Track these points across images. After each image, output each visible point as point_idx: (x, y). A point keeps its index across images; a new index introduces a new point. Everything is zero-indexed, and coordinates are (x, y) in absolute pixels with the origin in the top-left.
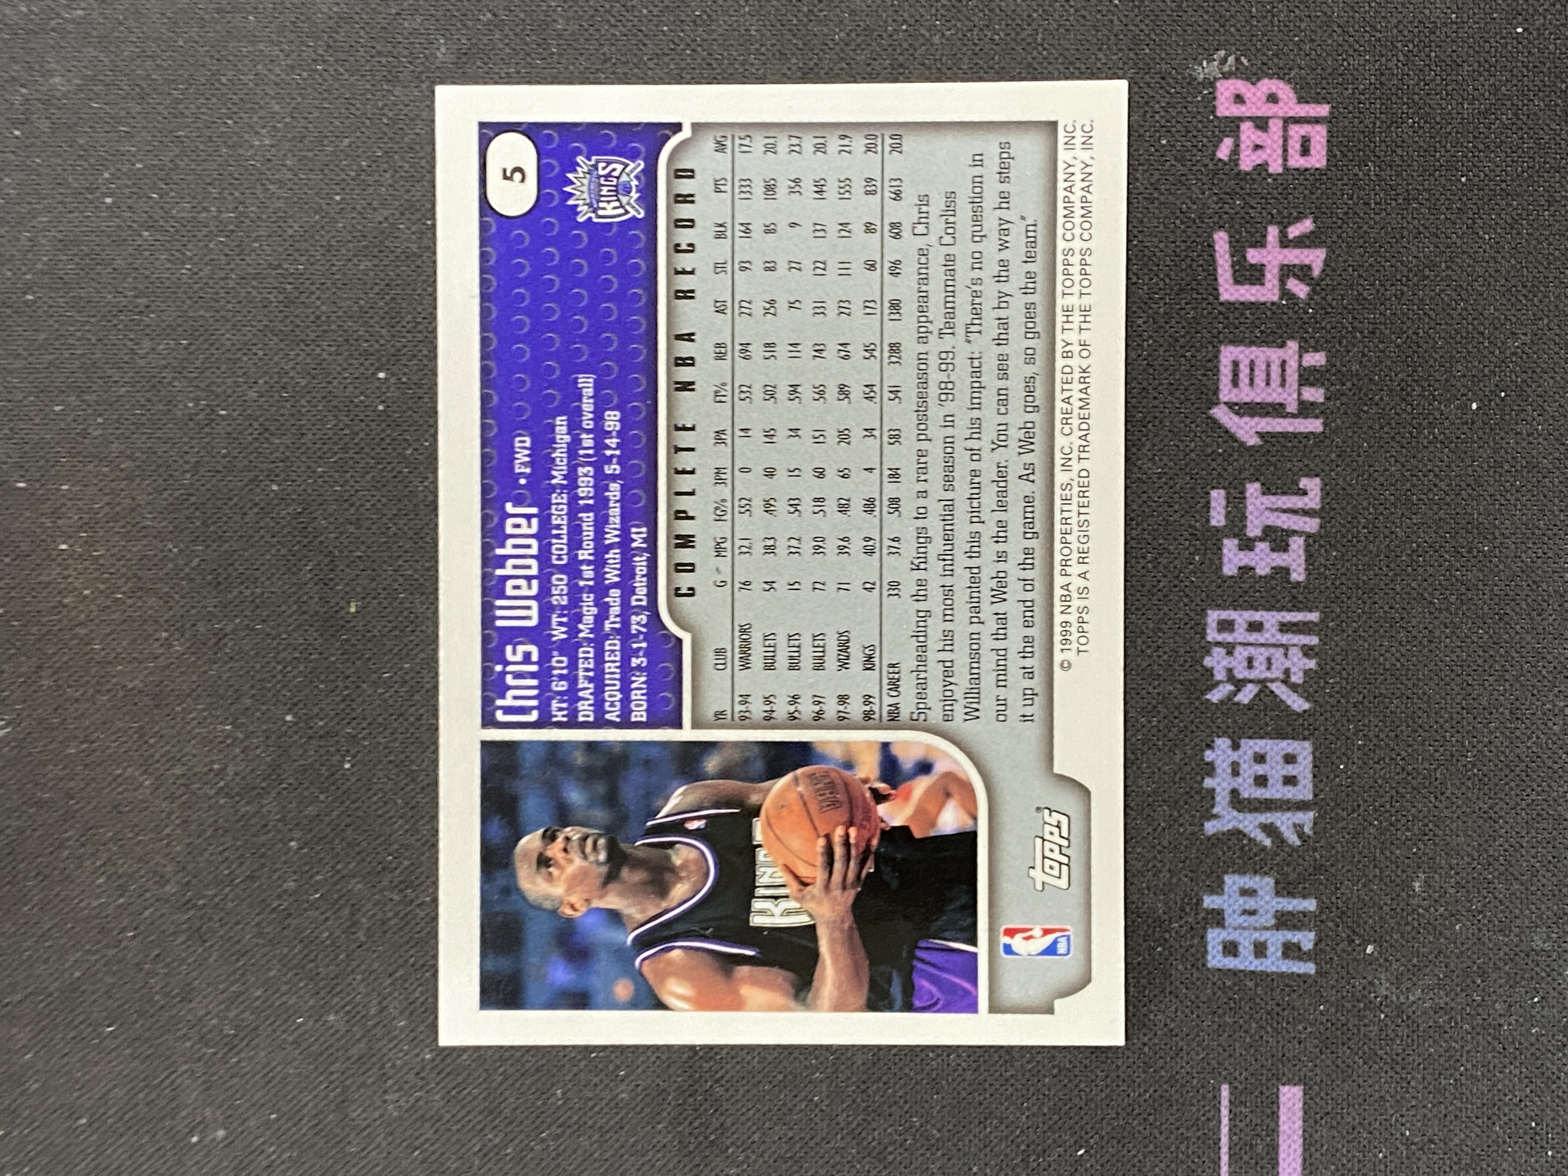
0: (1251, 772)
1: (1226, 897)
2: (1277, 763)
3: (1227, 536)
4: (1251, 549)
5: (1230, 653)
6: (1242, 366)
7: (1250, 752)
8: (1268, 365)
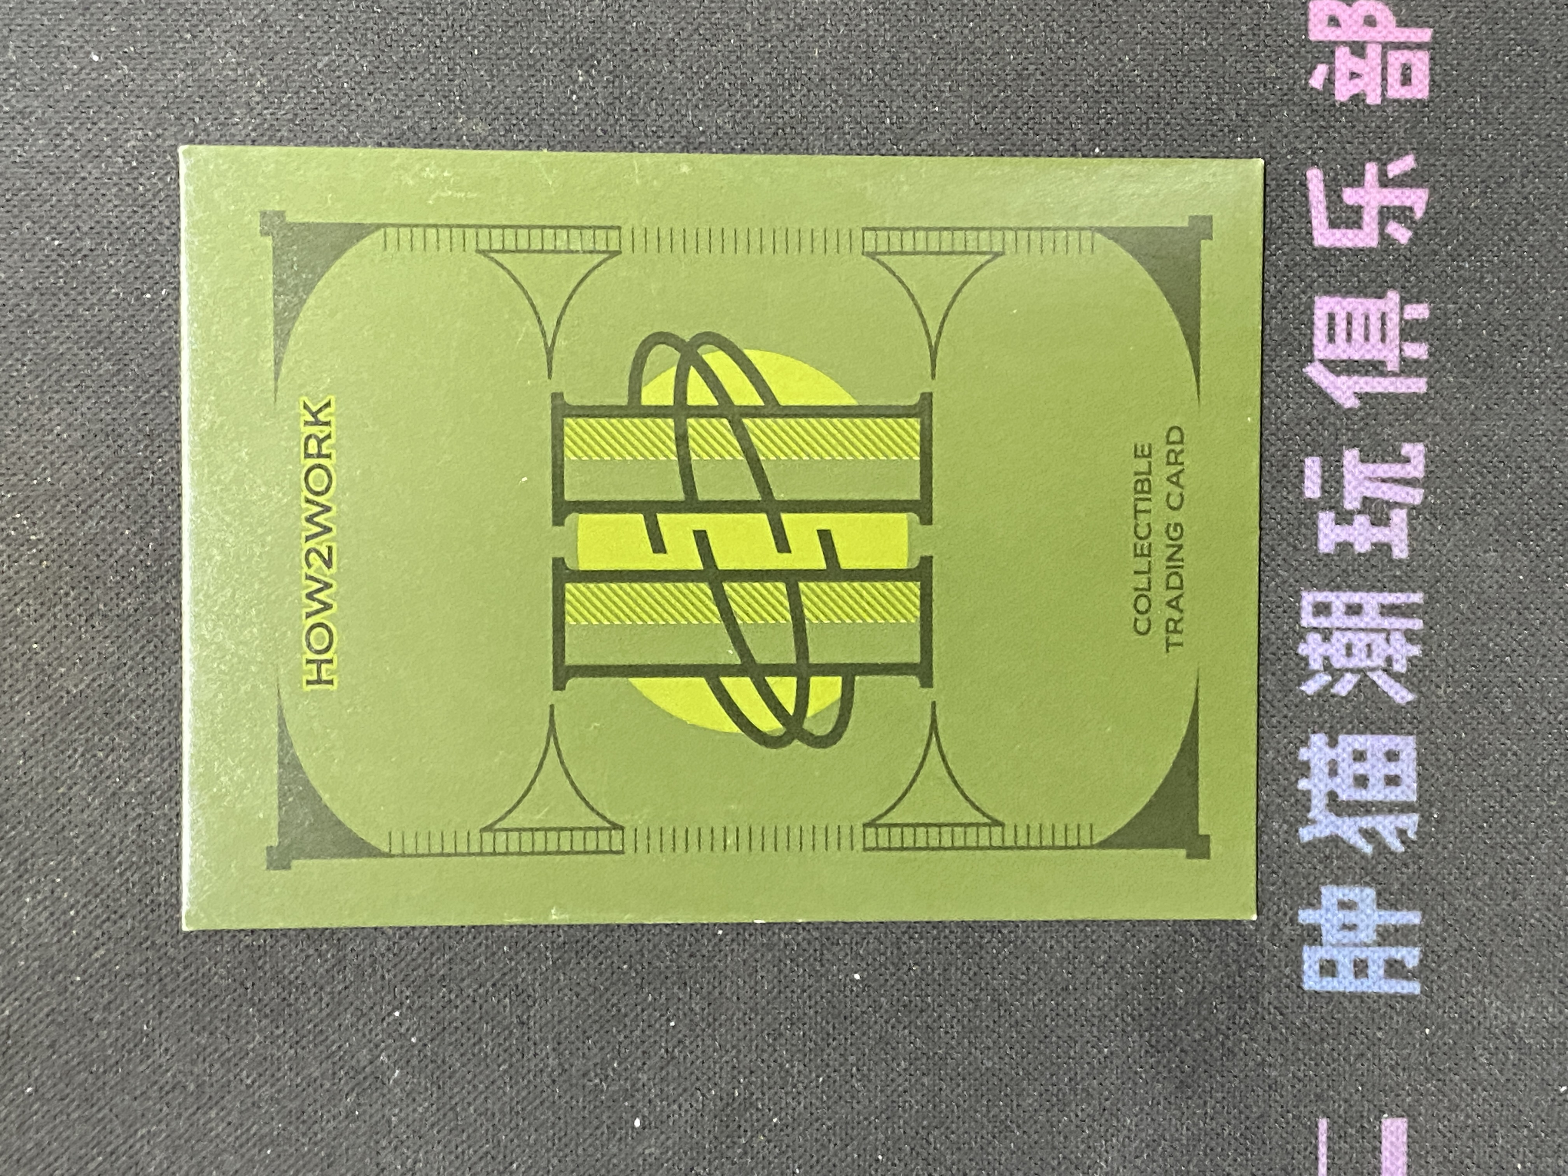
0: (1350, 772)
1: (1323, 912)
2: (1378, 760)
3: (1323, 509)
4: (1350, 523)
5: (1326, 638)
6: (1338, 319)
7: (1350, 749)
8: (1367, 318)
